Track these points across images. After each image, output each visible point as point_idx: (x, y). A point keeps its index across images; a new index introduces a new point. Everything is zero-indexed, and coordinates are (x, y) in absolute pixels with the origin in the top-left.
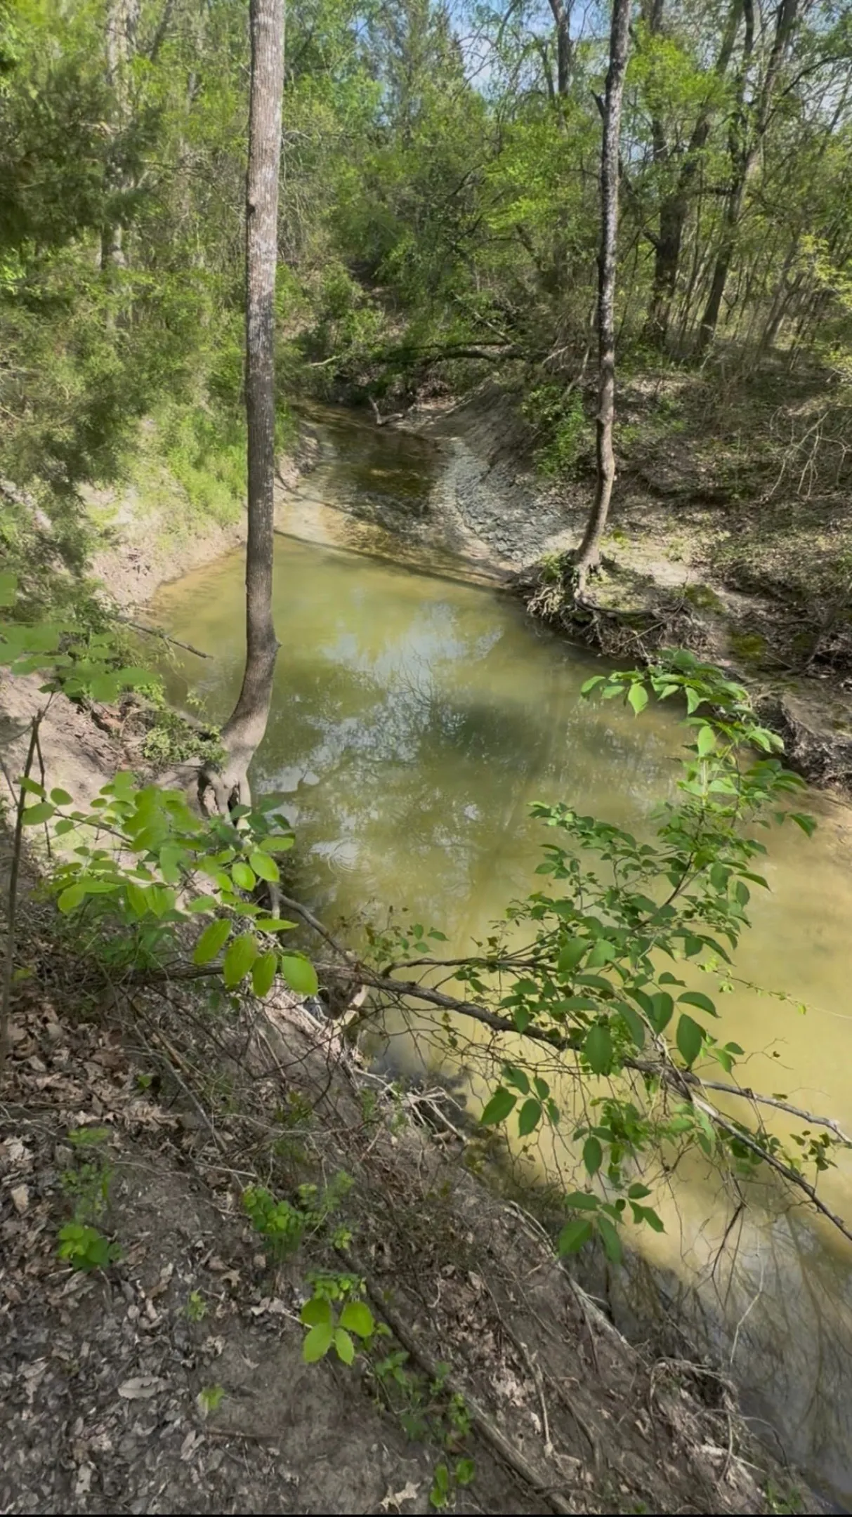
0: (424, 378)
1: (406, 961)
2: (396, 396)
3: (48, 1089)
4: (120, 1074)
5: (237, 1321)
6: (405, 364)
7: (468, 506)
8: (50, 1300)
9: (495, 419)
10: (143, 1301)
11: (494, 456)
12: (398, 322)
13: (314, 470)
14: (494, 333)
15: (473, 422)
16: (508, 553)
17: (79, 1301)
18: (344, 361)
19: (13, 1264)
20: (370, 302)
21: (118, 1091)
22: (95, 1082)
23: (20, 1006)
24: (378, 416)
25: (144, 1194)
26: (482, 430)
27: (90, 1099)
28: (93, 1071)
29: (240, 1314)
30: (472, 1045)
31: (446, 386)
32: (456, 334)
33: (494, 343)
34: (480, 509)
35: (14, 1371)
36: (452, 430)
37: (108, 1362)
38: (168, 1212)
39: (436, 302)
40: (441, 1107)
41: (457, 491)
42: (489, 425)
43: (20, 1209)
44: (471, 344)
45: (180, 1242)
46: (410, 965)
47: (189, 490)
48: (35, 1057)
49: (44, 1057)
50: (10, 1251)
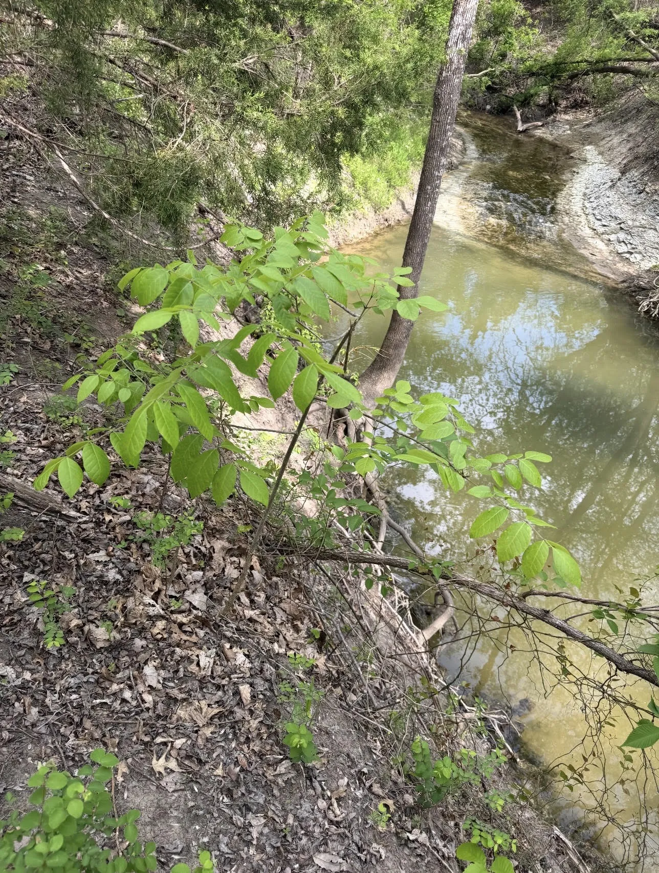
0: (568, 89)
1: (545, 591)
2: (538, 105)
3: (251, 620)
4: (299, 623)
5: (394, 839)
6: (553, 77)
7: (594, 209)
8: (267, 775)
9: (633, 130)
10: (330, 798)
11: (625, 165)
12: (553, 38)
13: (457, 168)
14: (645, 50)
15: (609, 132)
16: (628, 256)
17: (286, 782)
18: (497, 73)
19: (242, 739)
20: (530, 21)
21: (296, 635)
22: (282, 624)
23: (236, 552)
24: (520, 123)
25: (322, 719)
26: (616, 140)
27: (278, 636)
28: (280, 616)
29: (397, 834)
30: (585, 678)
31: (588, 99)
32: (607, 51)
33: (644, 60)
34: (605, 212)
35: (245, 817)
36: (588, 139)
37: (306, 834)
38: (339, 739)
39: (593, 20)
40: (501, 728)
41: (585, 194)
42: (625, 136)
43: (244, 701)
44: (619, 60)
45: (350, 764)
46: (547, 595)
47: (354, 177)
48: (243, 593)
49: (249, 595)
50: (240, 730)
